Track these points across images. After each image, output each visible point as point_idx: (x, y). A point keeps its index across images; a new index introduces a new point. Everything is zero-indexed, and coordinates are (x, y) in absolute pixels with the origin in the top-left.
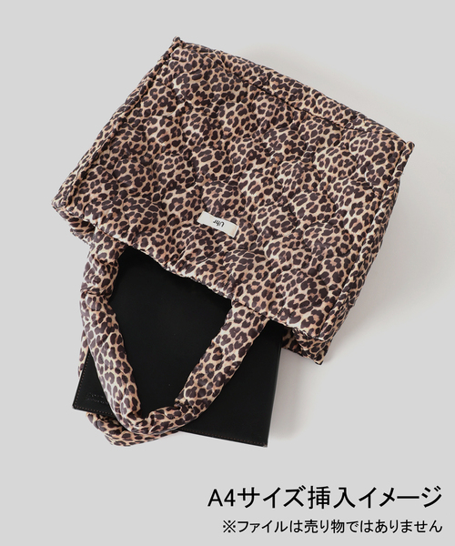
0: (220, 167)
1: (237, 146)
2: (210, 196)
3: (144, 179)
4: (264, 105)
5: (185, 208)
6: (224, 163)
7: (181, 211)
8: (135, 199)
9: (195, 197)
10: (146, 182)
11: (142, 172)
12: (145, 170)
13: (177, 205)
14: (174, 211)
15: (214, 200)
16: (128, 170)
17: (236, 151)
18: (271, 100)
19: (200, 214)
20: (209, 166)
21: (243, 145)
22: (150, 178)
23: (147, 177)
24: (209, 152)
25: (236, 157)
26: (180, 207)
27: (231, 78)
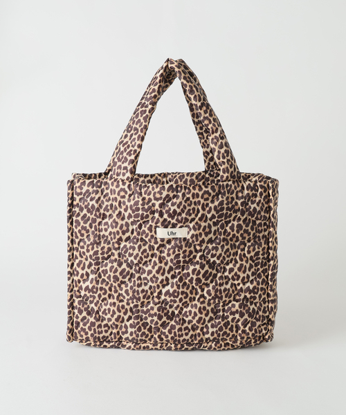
0: (193, 274)
1: (190, 295)
2: (188, 250)
3: (238, 232)
4: (187, 334)
5: (201, 231)
6: (192, 278)
7: (202, 228)
8: (235, 214)
9: (198, 243)
10: (235, 231)
11: (242, 235)
12: (240, 238)
13: (207, 230)
14: (206, 224)
15: (184, 249)
16: (250, 230)
17: (188, 292)
18: (184, 340)
19: (188, 233)
20: (201, 270)
21: (185, 298)
22: (234, 235)
23: (237, 235)
24: (206, 279)
25: (185, 287)
26: (204, 230)
27: (221, 337)
